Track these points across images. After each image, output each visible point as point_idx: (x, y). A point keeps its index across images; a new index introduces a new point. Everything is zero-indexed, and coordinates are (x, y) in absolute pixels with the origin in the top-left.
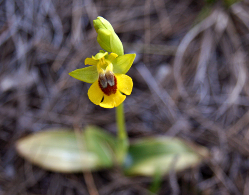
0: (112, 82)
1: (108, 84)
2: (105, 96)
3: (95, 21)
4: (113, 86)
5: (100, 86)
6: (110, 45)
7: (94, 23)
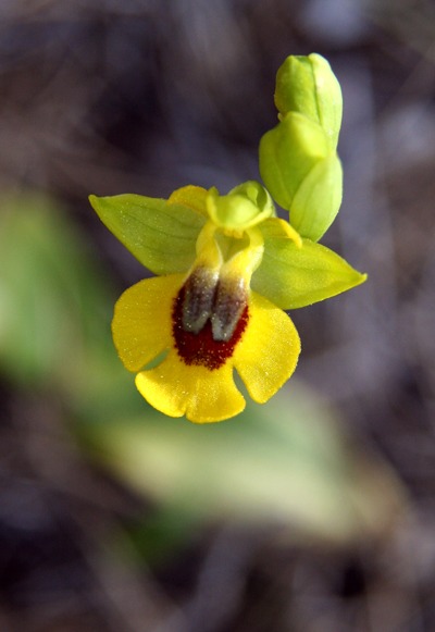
0: (227, 322)
1: (209, 324)
2: (174, 358)
3: (294, 60)
4: (220, 342)
5: (177, 313)
6: (296, 189)
7: (288, 70)
